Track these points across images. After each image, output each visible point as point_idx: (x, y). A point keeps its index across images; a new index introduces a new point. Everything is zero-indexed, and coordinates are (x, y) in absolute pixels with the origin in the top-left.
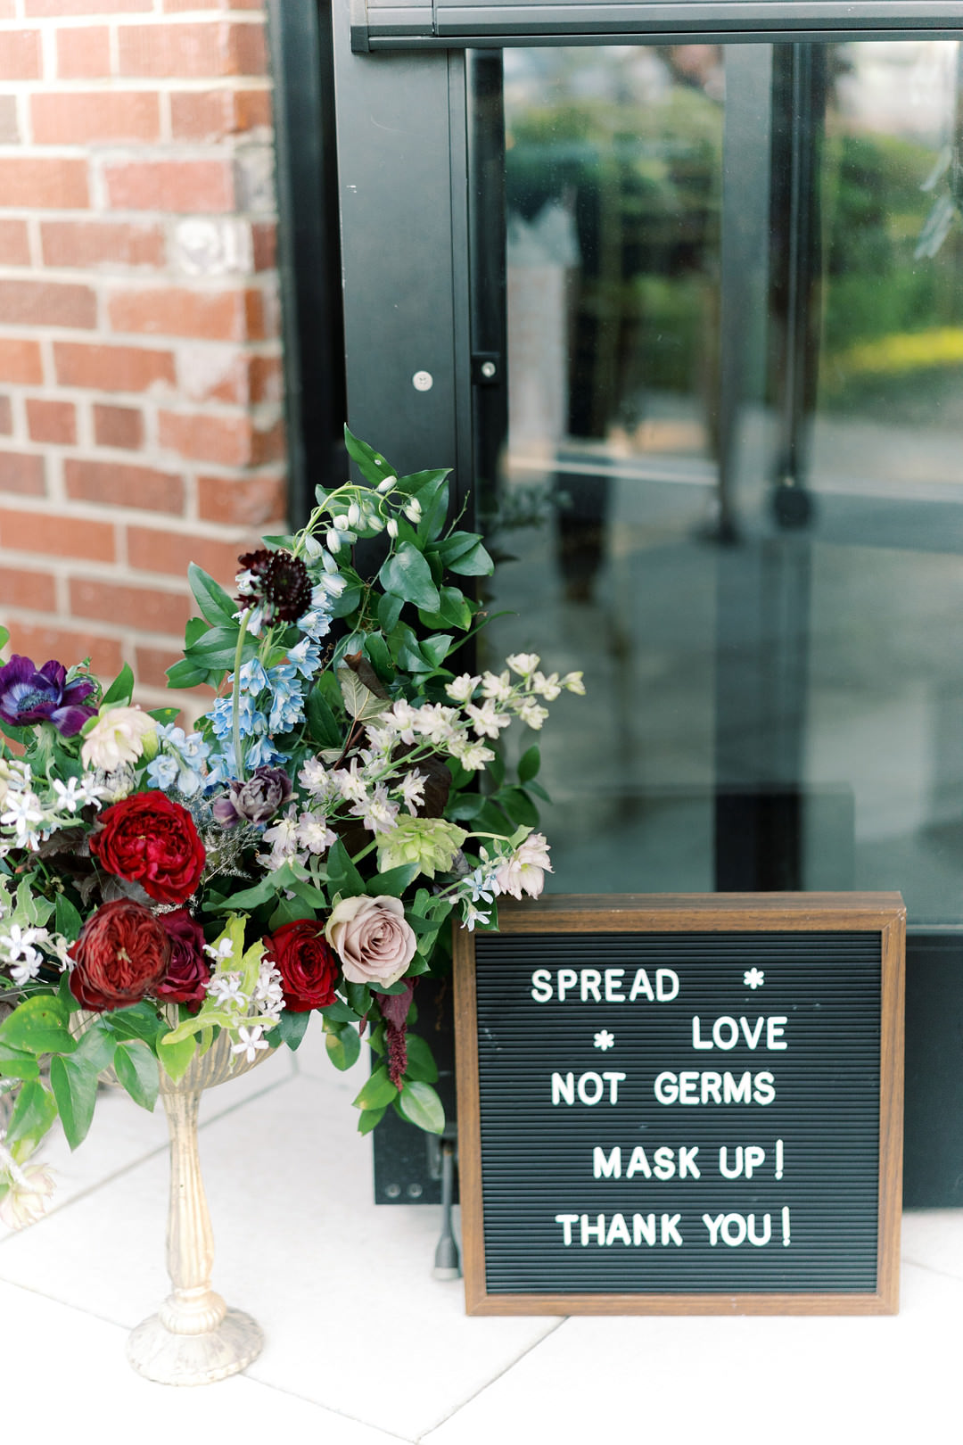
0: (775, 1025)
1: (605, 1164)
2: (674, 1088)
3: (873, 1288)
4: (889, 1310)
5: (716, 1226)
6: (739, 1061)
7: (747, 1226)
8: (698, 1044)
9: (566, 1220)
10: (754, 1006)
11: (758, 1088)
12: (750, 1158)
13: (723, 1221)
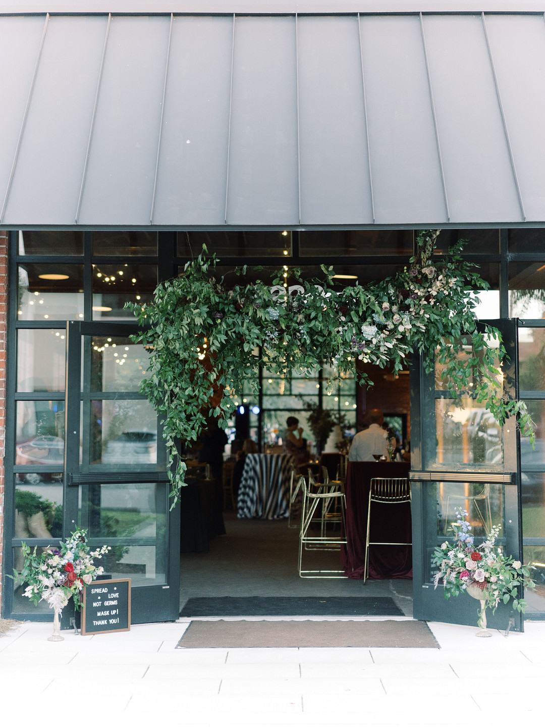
0: (117, 594)
1: (99, 614)
2: (106, 603)
3: (127, 627)
4: (129, 630)
5: (111, 621)
6: (113, 599)
7: (114, 621)
8: (109, 597)
9: (94, 622)
10: (115, 592)
11: (115, 603)
12: (114, 612)
13: (111, 620)
